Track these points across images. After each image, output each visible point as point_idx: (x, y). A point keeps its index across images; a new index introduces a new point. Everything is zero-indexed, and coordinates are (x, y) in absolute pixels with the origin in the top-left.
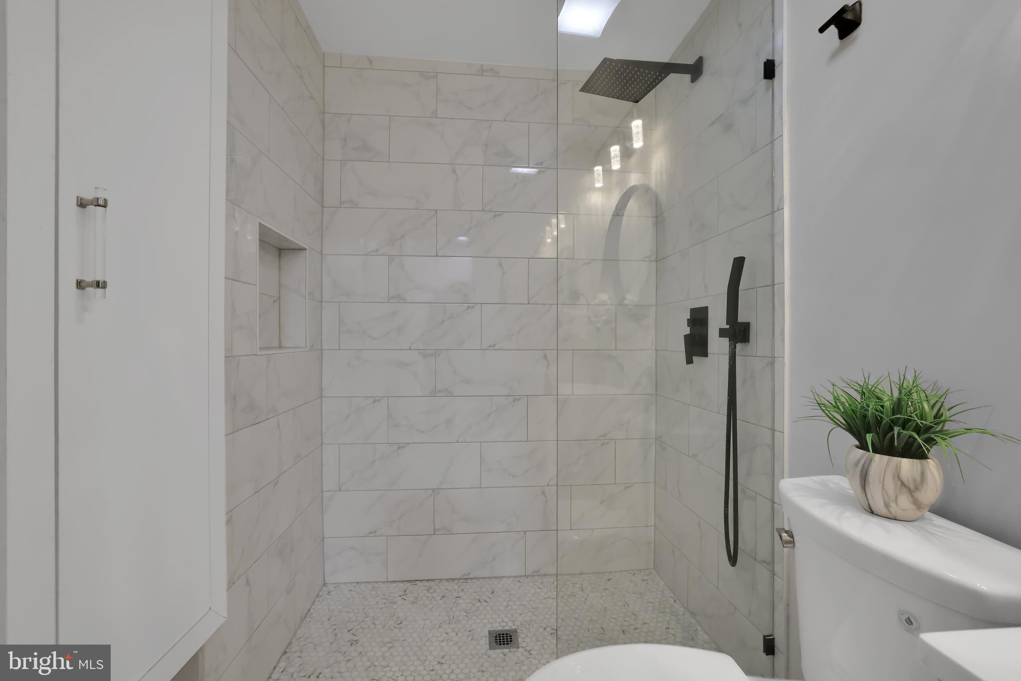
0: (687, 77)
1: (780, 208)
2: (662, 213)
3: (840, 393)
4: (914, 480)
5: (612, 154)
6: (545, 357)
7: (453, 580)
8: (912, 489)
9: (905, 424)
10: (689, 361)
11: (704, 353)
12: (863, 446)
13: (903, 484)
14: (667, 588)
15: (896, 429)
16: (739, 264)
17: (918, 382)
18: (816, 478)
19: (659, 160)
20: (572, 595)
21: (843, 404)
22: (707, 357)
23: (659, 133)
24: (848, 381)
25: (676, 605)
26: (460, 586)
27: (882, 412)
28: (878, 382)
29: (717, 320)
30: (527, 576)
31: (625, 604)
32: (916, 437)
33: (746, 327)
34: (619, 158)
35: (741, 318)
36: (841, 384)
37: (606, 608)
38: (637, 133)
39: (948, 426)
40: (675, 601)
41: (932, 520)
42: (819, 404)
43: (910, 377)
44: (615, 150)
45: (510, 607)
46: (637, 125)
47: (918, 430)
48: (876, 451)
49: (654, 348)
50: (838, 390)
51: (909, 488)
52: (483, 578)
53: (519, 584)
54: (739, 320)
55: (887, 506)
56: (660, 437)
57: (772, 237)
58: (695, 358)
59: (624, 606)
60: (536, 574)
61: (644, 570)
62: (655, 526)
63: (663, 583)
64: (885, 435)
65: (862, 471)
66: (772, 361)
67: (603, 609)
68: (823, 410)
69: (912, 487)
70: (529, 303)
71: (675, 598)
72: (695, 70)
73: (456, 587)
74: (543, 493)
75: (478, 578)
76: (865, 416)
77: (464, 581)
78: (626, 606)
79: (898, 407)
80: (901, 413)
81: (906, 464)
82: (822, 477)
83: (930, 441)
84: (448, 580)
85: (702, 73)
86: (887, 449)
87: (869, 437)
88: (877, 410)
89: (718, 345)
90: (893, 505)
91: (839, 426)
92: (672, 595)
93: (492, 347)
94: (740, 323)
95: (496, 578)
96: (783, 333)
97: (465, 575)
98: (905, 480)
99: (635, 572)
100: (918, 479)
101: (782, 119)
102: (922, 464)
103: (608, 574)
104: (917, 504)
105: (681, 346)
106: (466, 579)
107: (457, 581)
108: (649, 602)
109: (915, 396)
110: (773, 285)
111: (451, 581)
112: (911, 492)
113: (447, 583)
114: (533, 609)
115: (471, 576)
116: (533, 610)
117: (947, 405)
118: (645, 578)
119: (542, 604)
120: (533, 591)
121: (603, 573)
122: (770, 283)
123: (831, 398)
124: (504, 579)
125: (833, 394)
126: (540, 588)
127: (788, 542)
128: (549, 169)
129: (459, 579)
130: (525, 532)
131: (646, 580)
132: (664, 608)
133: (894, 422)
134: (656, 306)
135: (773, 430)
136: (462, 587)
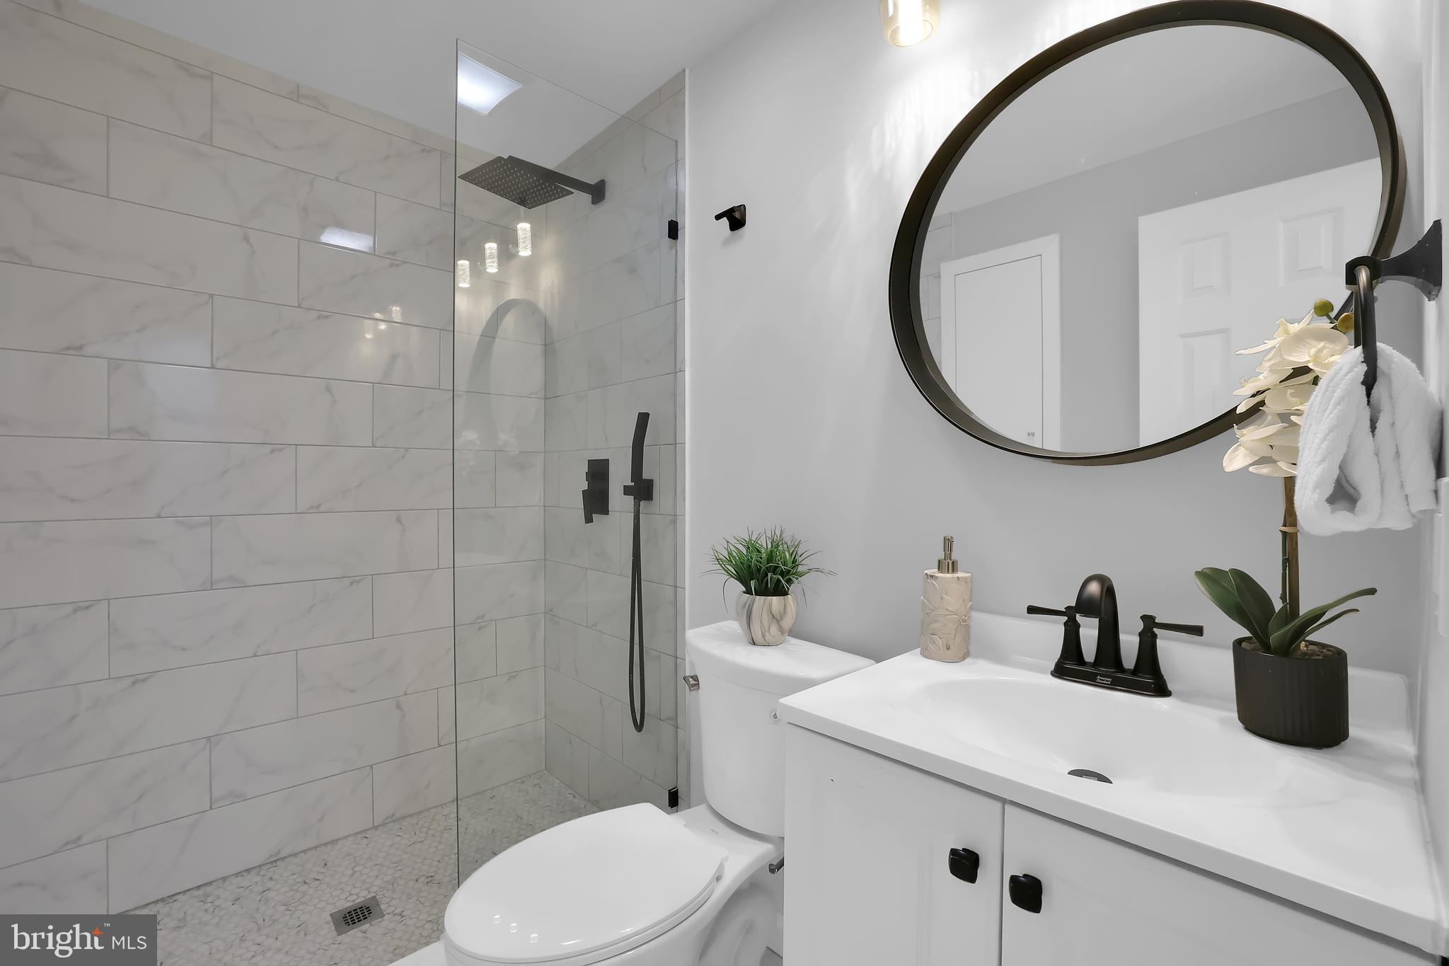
0: (587, 197)
1: (682, 370)
2: (553, 343)
3: (733, 548)
4: (780, 612)
5: (488, 252)
6: (399, 520)
7: (248, 871)
8: (777, 619)
9: (774, 570)
10: (589, 520)
11: (604, 510)
12: (748, 592)
13: (773, 616)
14: (564, 785)
15: (769, 574)
16: (643, 419)
17: (784, 536)
18: (712, 625)
19: (549, 278)
20: (446, 830)
21: (734, 557)
22: (608, 514)
23: (549, 244)
24: (738, 538)
25: (576, 800)
26: (264, 875)
27: (761, 563)
28: (758, 538)
29: (620, 476)
30: (376, 828)
31: (516, 817)
32: (781, 579)
33: (650, 484)
34: (496, 260)
35: (646, 476)
36: (733, 541)
37: (493, 830)
38: (525, 238)
39: (800, 569)
40: (574, 797)
41: (789, 641)
42: (718, 559)
43: (778, 533)
44: (491, 247)
45: (358, 874)
46: (524, 228)
47: (782, 574)
48: (757, 594)
49: (542, 503)
50: (730, 546)
51: (776, 619)
52: (304, 851)
53: (365, 841)
54: (643, 478)
55: (763, 636)
56: (551, 610)
57: (674, 396)
58: (595, 516)
59: (517, 820)
60: (392, 819)
61: (534, 774)
62: (545, 717)
63: (558, 781)
64: (762, 581)
65: (748, 612)
66: (675, 519)
67: (490, 832)
68: (721, 565)
69: (778, 618)
70: (374, 446)
71: (574, 794)
72: (597, 192)
73: (258, 879)
74: (399, 707)
75: (295, 855)
76: (750, 566)
77: (270, 866)
78: (519, 819)
79: (771, 557)
80: (772, 562)
81: (775, 600)
82: (717, 624)
83: (789, 581)
84: (237, 875)
85: (604, 198)
86: (763, 591)
87: (752, 583)
88: (757, 561)
89: (619, 501)
90: (767, 634)
91: (732, 577)
92: (571, 792)
93: (316, 508)
94: (645, 480)
95: (326, 844)
96: (684, 492)
97: (271, 856)
98: (774, 613)
99: (523, 779)
100: (782, 611)
101: (684, 282)
102: (785, 600)
103: (490, 791)
104: (781, 630)
105: (579, 502)
106: (274, 861)
107: (255, 871)
108: (545, 807)
109: (780, 548)
110: (676, 444)
111: (245, 874)
112: (778, 621)
113: (239, 879)
114: (394, 863)
115: (283, 854)
116: (395, 865)
117: (799, 553)
118: (537, 782)
119: (406, 853)
120: (389, 843)
121: (484, 791)
122: (673, 442)
123: (726, 554)
124: (339, 842)
125: (727, 550)
126: (399, 836)
127: (693, 685)
128: (405, 262)
129: (260, 866)
130: (371, 767)
131: (539, 784)
132: (563, 807)
133: (768, 569)
134: (545, 452)
135: (676, 587)
136: (270, 875)
